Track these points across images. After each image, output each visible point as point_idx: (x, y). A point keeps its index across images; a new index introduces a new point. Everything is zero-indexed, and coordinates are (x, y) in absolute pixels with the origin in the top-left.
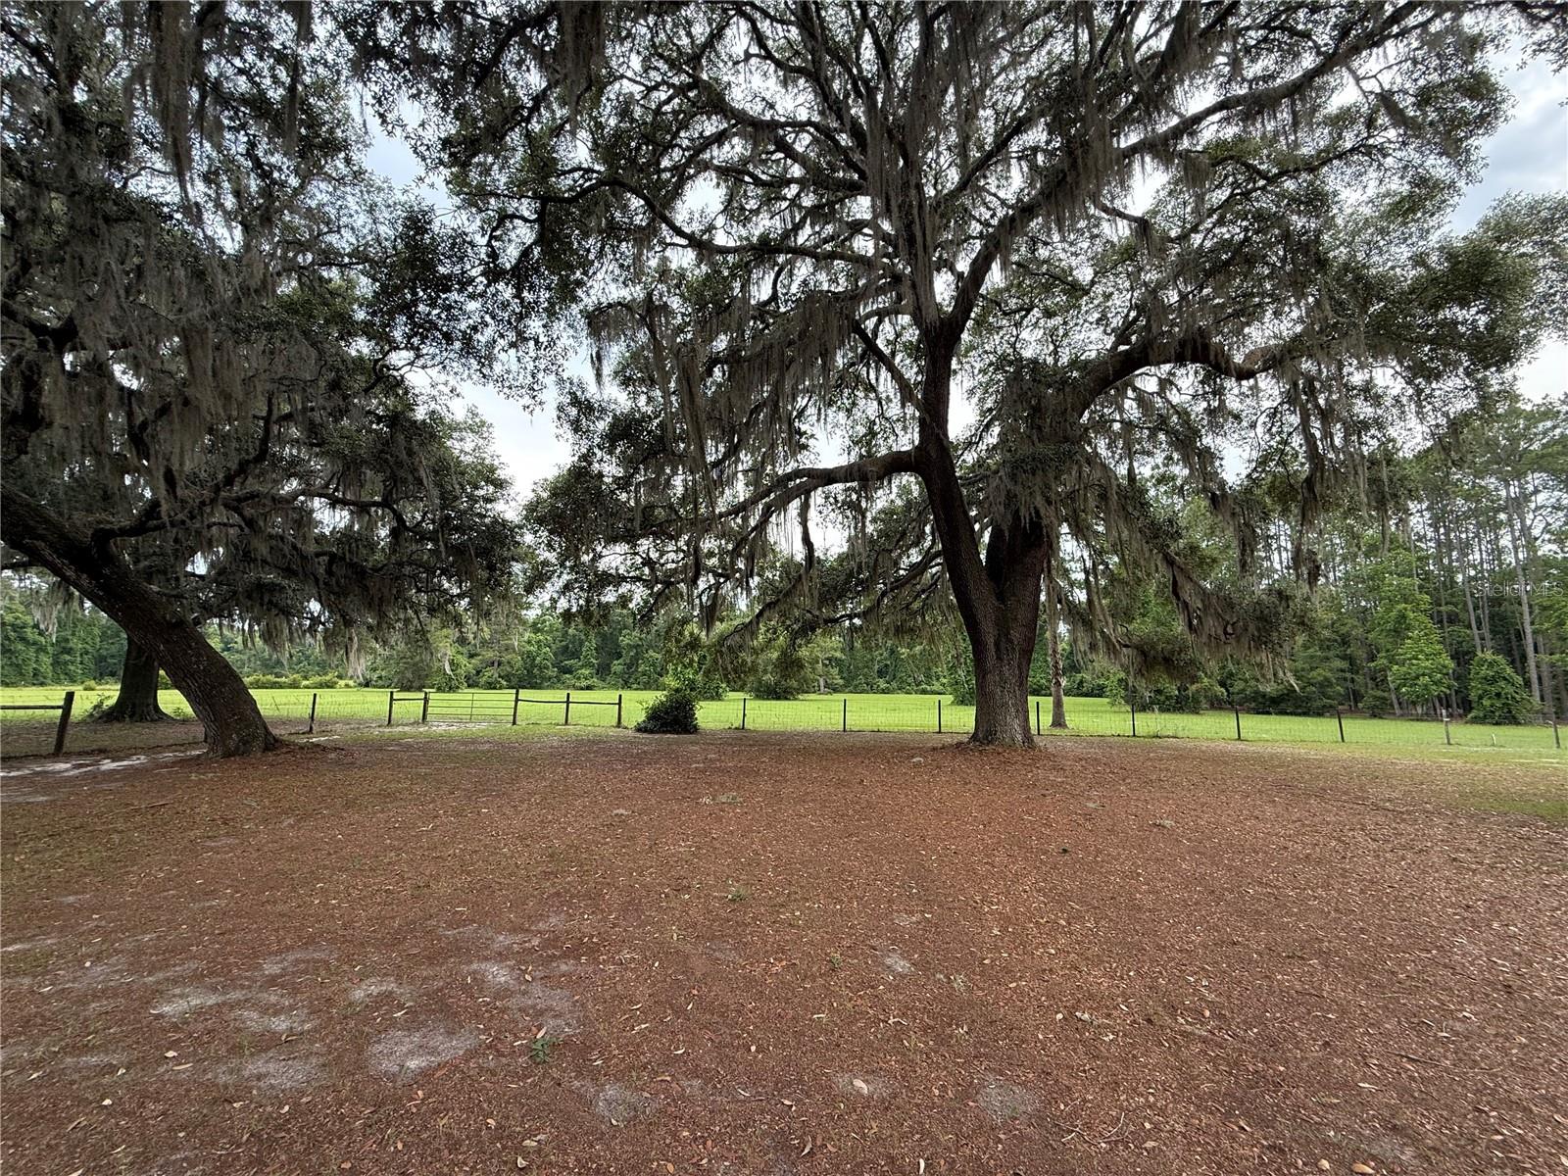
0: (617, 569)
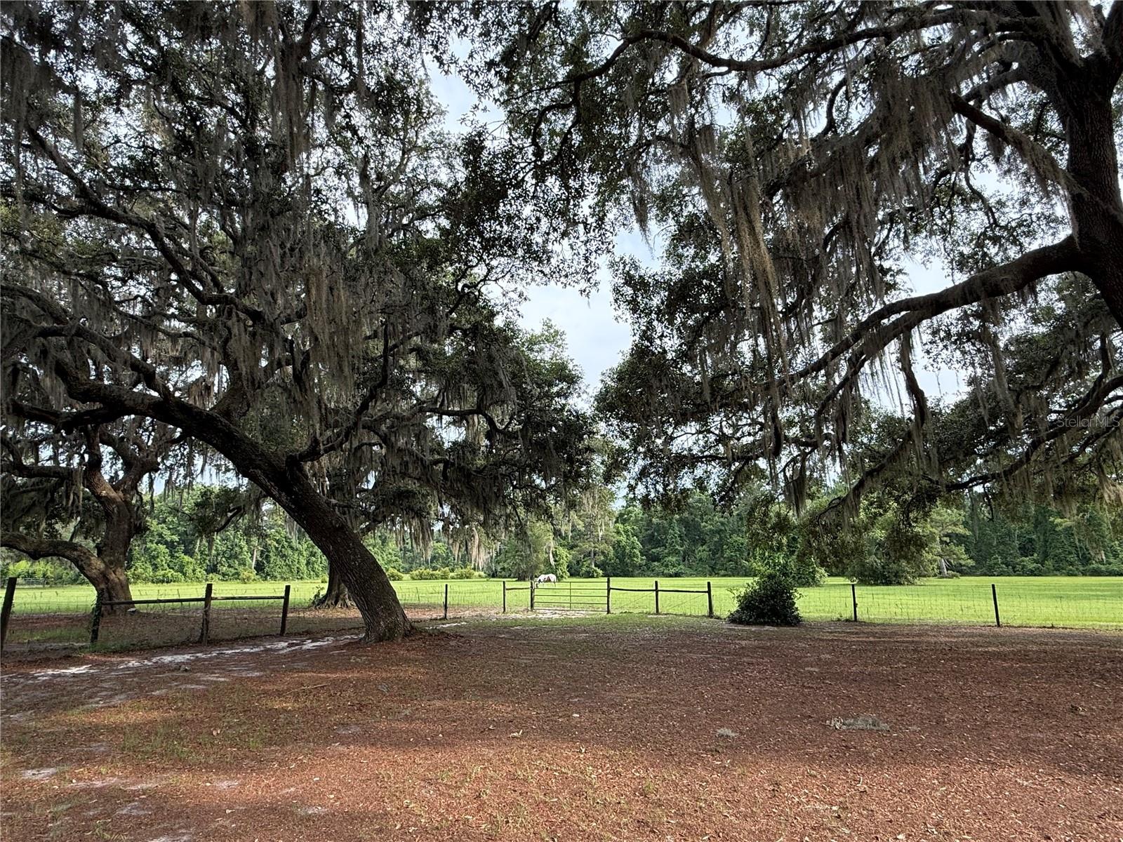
0: (690, 450)
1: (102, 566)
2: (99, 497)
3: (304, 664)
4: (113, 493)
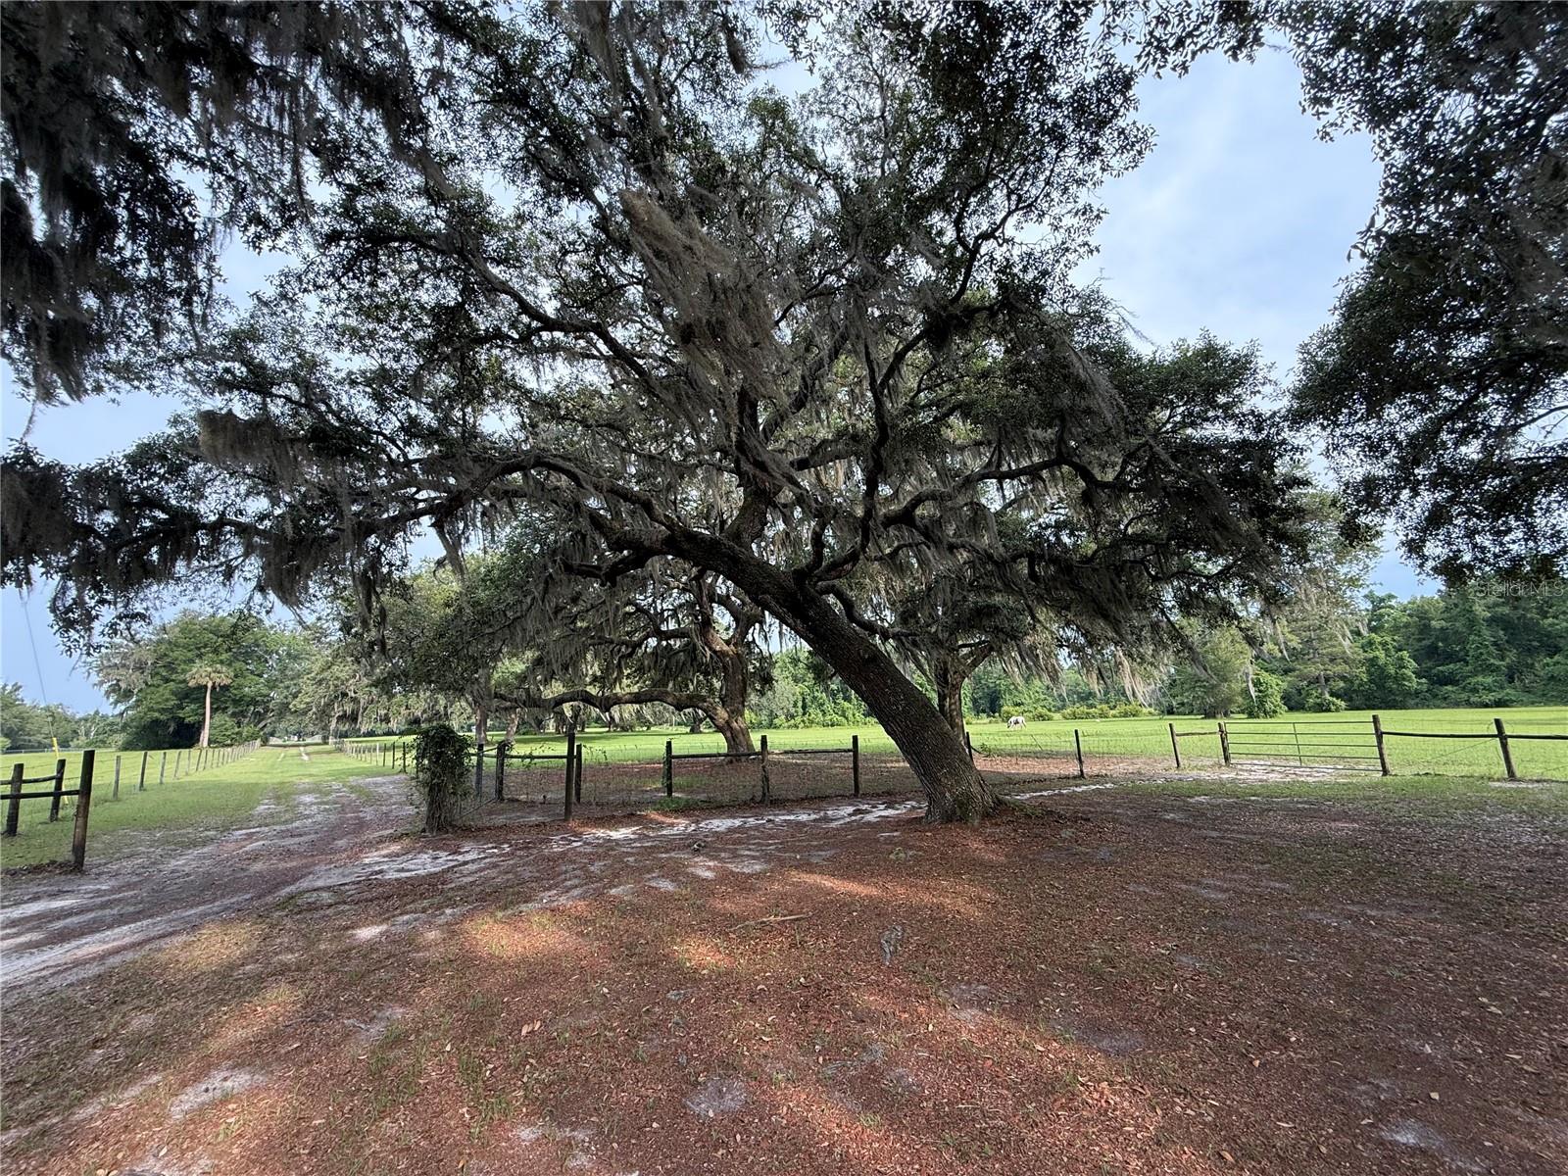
1: (726, 716)
2: (715, 652)
3: (829, 853)
4: (726, 648)
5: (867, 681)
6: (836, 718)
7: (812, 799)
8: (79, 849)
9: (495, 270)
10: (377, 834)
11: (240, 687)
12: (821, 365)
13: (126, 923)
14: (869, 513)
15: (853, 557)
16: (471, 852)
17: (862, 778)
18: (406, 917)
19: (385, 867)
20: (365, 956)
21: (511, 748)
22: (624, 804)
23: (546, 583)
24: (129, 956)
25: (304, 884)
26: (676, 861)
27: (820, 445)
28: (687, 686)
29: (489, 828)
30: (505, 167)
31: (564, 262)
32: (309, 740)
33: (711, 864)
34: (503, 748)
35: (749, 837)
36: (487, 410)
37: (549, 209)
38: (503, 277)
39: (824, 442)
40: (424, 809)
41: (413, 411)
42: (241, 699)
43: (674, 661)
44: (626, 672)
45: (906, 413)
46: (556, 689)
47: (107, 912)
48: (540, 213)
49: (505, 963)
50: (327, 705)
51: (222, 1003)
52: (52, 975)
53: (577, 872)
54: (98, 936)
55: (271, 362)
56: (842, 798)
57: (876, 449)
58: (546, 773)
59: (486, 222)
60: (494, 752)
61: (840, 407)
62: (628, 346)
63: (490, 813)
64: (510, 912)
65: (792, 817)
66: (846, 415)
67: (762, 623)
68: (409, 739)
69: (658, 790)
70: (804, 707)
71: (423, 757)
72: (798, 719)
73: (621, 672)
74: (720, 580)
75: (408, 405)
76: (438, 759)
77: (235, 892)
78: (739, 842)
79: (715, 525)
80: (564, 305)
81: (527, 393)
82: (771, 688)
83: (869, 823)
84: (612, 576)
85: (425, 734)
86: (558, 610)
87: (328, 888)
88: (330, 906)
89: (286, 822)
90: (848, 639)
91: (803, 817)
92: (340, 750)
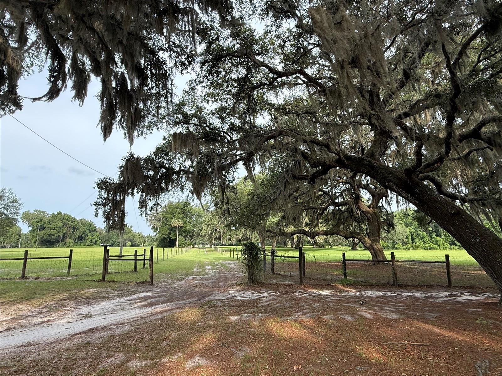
1: (370, 242)
2: (363, 212)
3: (436, 315)
4: (368, 209)
5: (454, 225)
6: (432, 245)
7: (422, 286)
8: (152, 278)
9: (258, 58)
10: (232, 282)
11: (185, 227)
12: (414, 61)
13: (166, 303)
14: (450, 135)
15: (440, 160)
16: (265, 293)
17: (452, 278)
18: (246, 315)
19: (236, 295)
20: (234, 327)
21: (276, 253)
22: (325, 280)
23: (285, 183)
24: (168, 313)
25: (211, 297)
26: (352, 308)
27: (416, 103)
28: (349, 228)
29: (270, 284)
30: (260, 15)
31: (284, 46)
32: (206, 246)
33: (370, 311)
34: (273, 252)
35: (388, 301)
36: (258, 115)
37: (277, 25)
38: (261, 60)
39: (418, 101)
40: (247, 274)
41: (233, 121)
42: (186, 231)
43: (342, 216)
44: (321, 221)
45: (471, 76)
46: (292, 229)
47: (160, 298)
48: (274, 28)
49: (284, 339)
50: (211, 234)
51: (194, 334)
52: (151, 316)
53: (308, 307)
54: (159, 306)
55: (189, 112)
56: (441, 287)
57: (452, 100)
58: (290, 264)
59: (253, 40)
60: (270, 254)
61: (427, 81)
62: (314, 76)
63: (270, 278)
64: (283, 319)
65: (411, 294)
66: (431, 85)
67: (386, 196)
68: (240, 247)
69: (339, 275)
70: (412, 239)
71: (245, 254)
72: (409, 245)
73: (318, 221)
74: (363, 177)
75: (231, 119)
76: (250, 255)
77: (192, 297)
78: (383, 303)
79: (359, 151)
80: (286, 65)
81: (272, 106)
82: (394, 229)
83: (459, 302)
84: (313, 179)
85: (245, 245)
86: (290, 195)
87: (219, 300)
88: (221, 306)
89: (203, 275)
90: (440, 203)
91: (418, 295)
92: (216, 250)
